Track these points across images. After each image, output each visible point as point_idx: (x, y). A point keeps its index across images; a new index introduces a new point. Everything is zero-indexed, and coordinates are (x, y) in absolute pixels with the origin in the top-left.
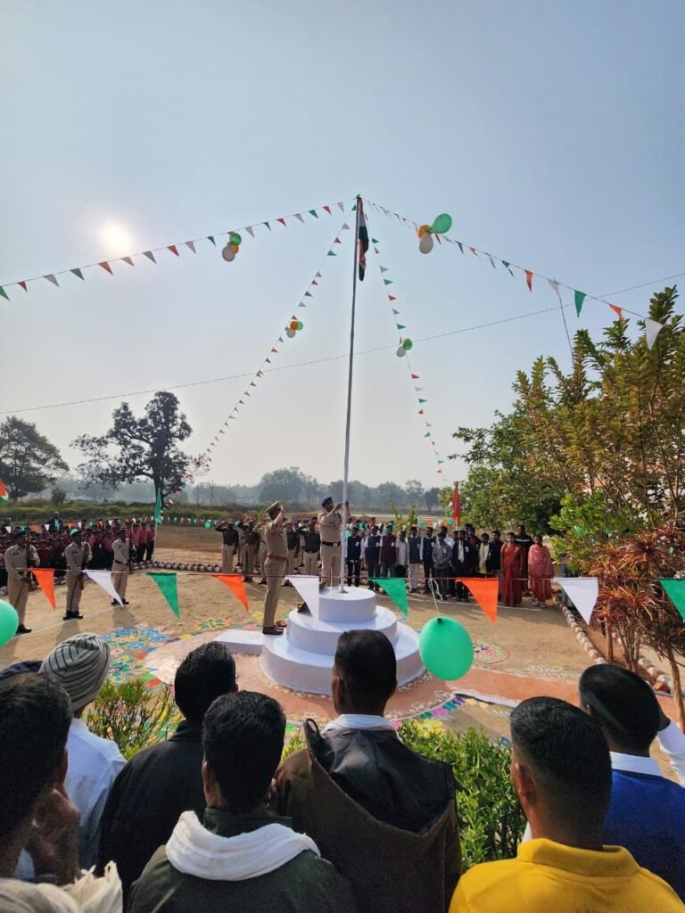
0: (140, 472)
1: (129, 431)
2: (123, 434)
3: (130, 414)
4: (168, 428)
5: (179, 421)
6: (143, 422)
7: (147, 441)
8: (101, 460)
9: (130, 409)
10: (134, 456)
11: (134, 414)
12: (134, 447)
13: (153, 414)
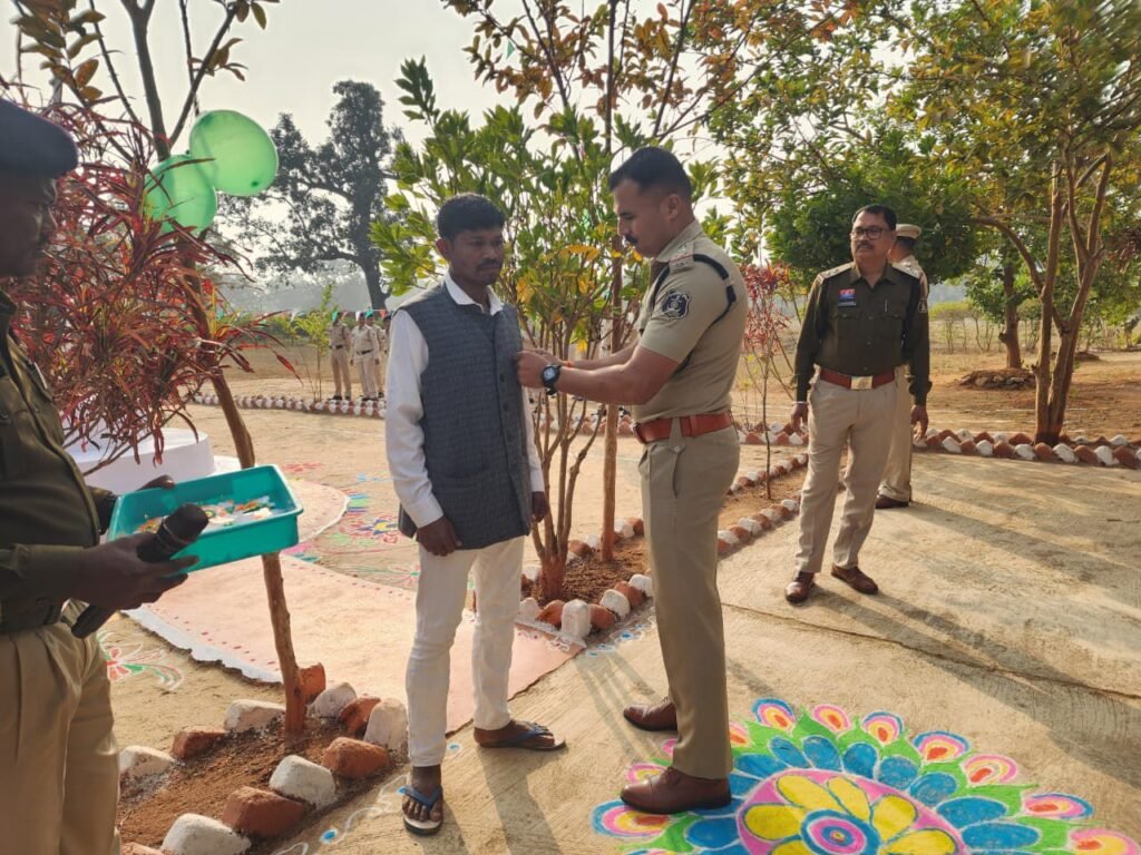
0: (333, 254)
1: (304, 172)
2: (295, 180)
3: (297, 136)
4: (375, 161)
5: (393, 144)
6: (327, 151)
7: (340, 191)
8: (259, 232)
9: (297, 124)
10: (318, 223)
11: (304, 136)
12: (316, 205)
13: (341, 134)
